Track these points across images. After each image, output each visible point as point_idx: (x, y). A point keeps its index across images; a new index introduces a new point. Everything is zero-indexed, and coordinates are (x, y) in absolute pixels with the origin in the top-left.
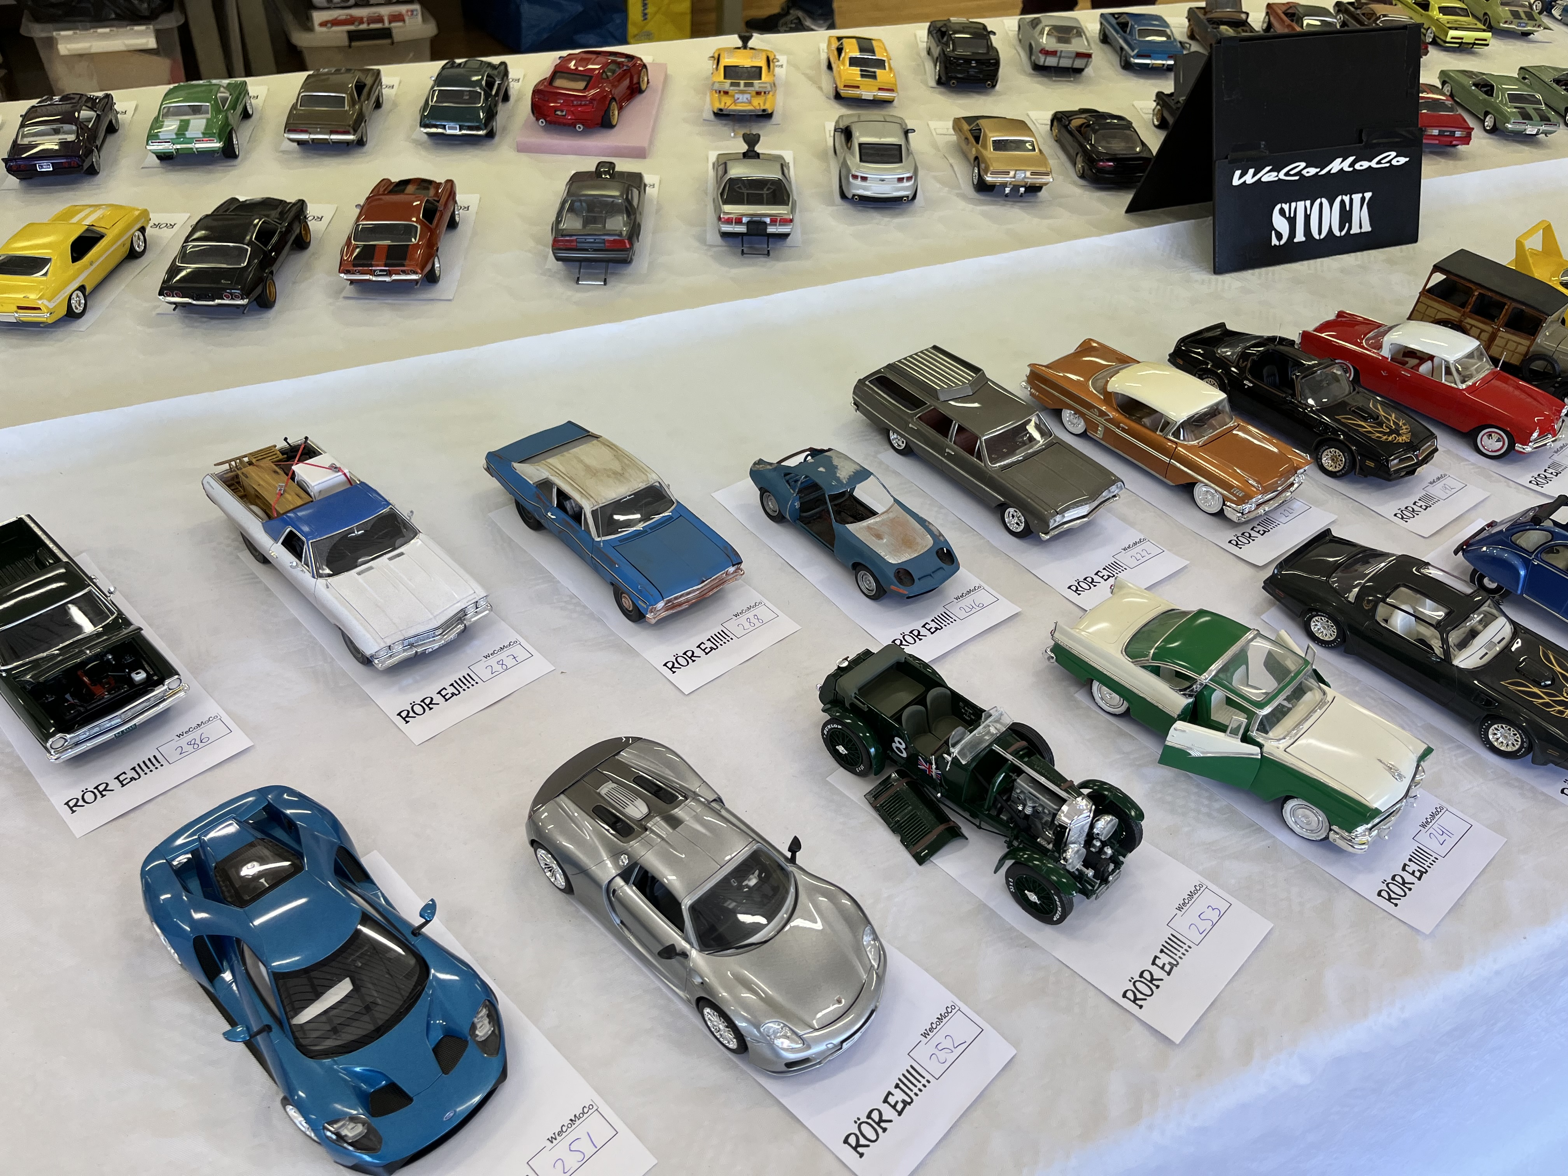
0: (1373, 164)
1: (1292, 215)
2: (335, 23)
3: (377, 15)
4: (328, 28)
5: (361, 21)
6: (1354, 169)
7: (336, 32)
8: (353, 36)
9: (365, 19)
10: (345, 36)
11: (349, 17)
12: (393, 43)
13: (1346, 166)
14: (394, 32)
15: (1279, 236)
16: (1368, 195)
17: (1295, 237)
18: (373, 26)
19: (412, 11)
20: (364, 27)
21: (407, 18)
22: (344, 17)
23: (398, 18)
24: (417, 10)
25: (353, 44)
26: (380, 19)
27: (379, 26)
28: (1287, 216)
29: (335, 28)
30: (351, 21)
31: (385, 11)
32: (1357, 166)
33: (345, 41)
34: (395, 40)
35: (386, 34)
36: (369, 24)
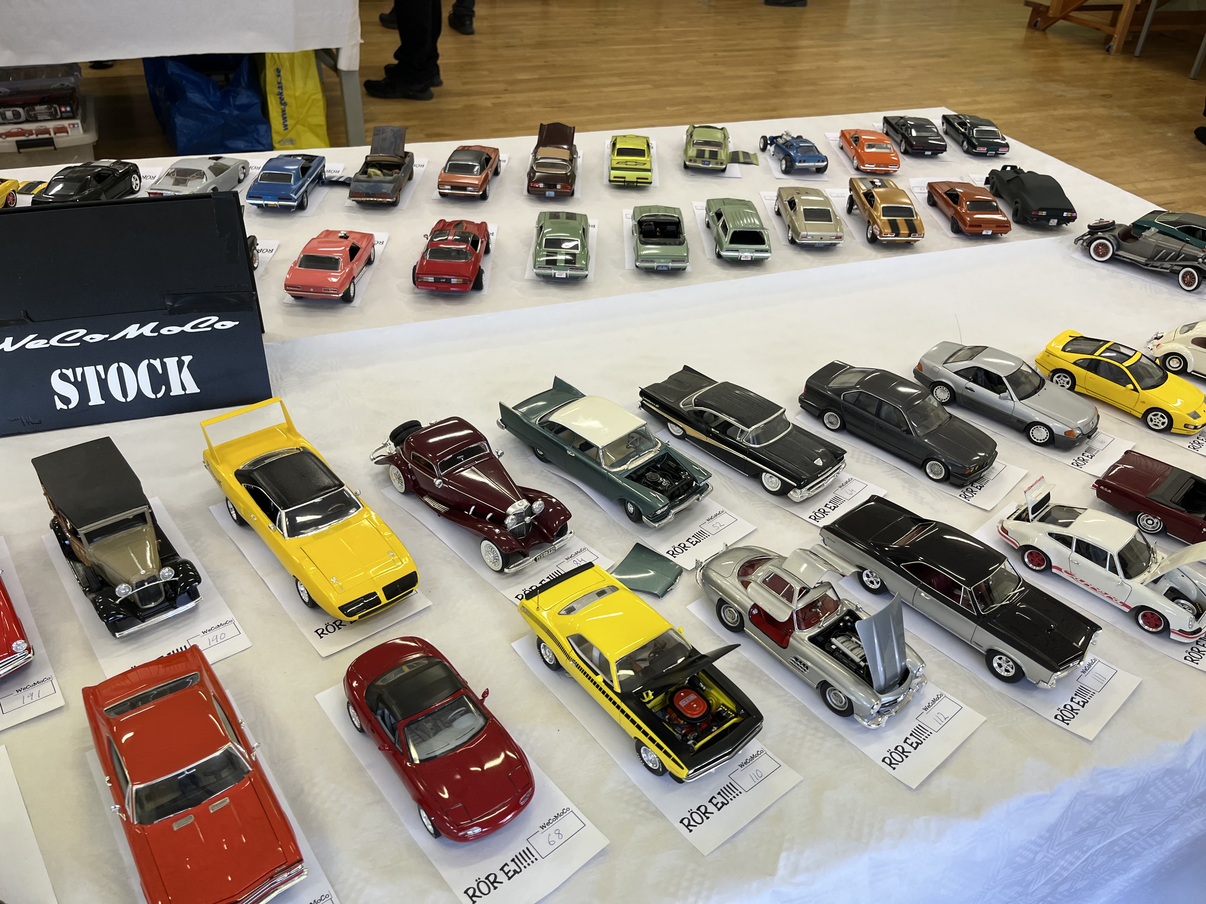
0: (188, 328)
1: (79, 380)
2: (9, 134)
3: (43, 128)
4: (4, 139)
5: (30, 133)
6: (160, 334)
7: (8, 142)
8: (20, 145)
9: (34, 132)
10: (14, 144)
11: (20, 130)
12: (55, 149)
13: (147, 330)
14: (55, 140)
15: (66, 400)
16: (187, 359)
17: (90, 401)
18: (40, 136)
19: (74, 125)
20: (34, 137)
21: (69, 130)
22: (16, 130)
23: (63, 130)
24: (77, 124)
25: (21, 150)
26: (47, 131)
27: (47, 136)
28: (73, 380)
29: (9, 139)
30: (22, 133)
31: (51, 125)
32: (164, 331)
33: (14, 149)
34: (57, 146)
35: (50, 142)
36: (37, 135)
